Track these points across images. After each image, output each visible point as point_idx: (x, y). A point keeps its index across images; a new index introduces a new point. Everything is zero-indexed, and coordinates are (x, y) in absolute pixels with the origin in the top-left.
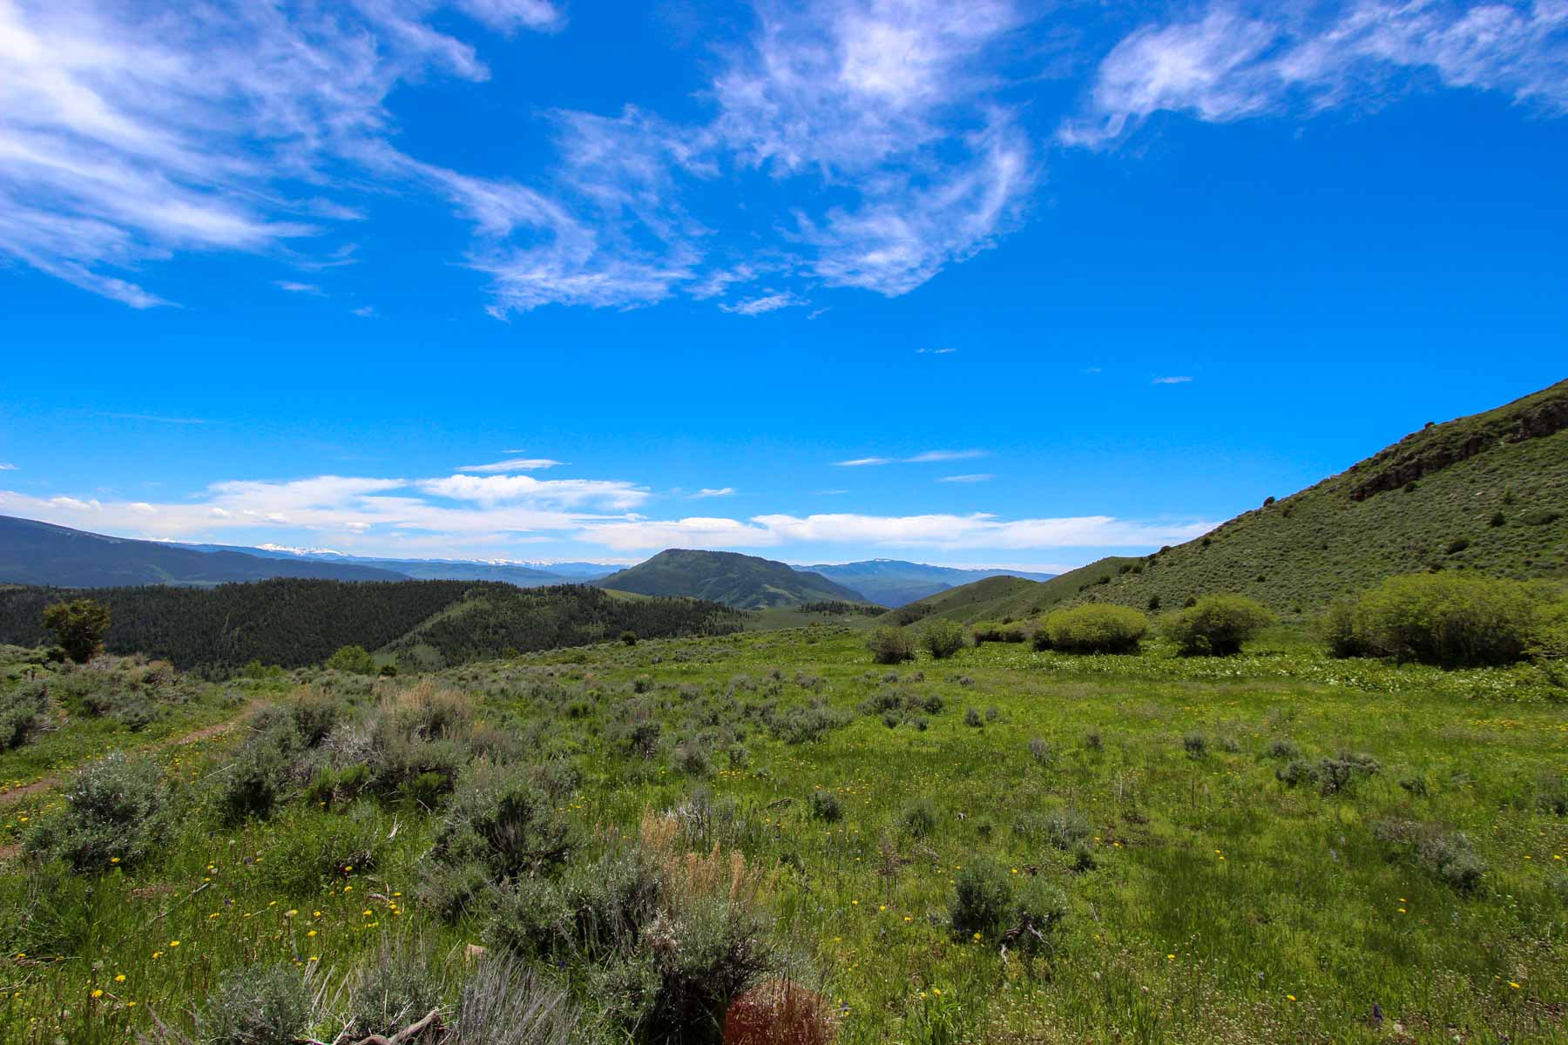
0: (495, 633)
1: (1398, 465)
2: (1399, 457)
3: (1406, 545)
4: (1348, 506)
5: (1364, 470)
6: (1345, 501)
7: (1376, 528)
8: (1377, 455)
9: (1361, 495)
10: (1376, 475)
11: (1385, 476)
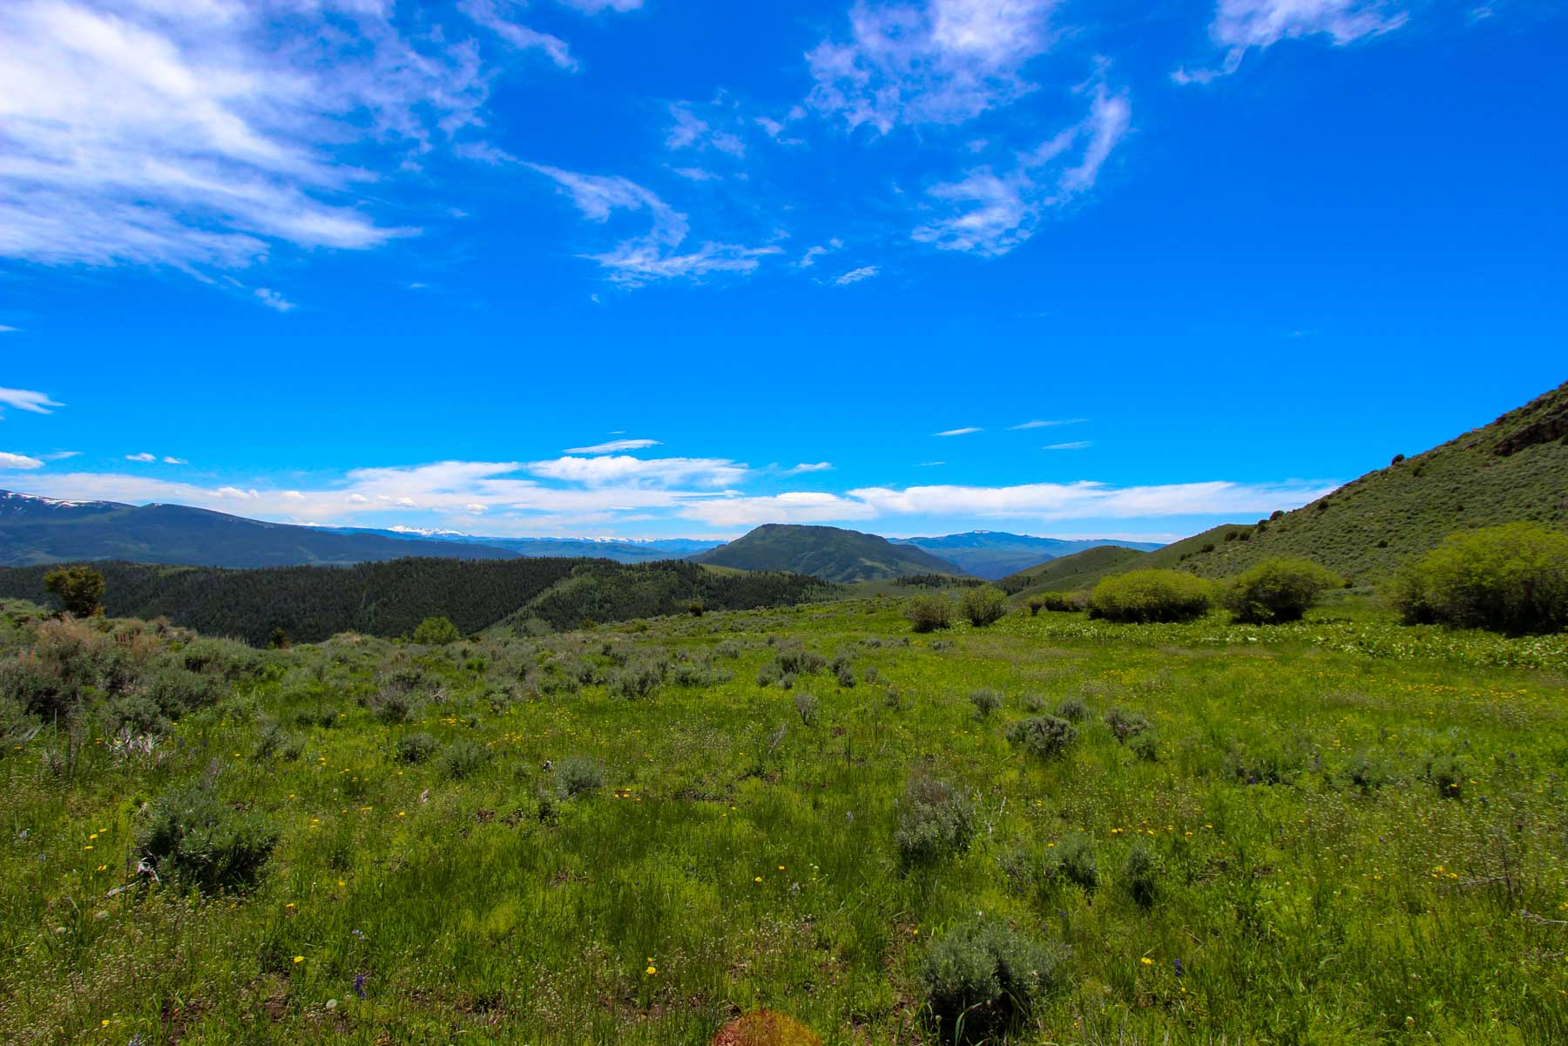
0: (601, 607)
1: (1554, 414)
2: (1555, 405)
3: (1558, 504)
4: (1491, 462)
5: (1512, 421)
6: (1487, 457)
7: (1524, 486)
8: (1529, 403)
9: (1507, 449)
10: (1526, 426)
11: (1538, 426)
